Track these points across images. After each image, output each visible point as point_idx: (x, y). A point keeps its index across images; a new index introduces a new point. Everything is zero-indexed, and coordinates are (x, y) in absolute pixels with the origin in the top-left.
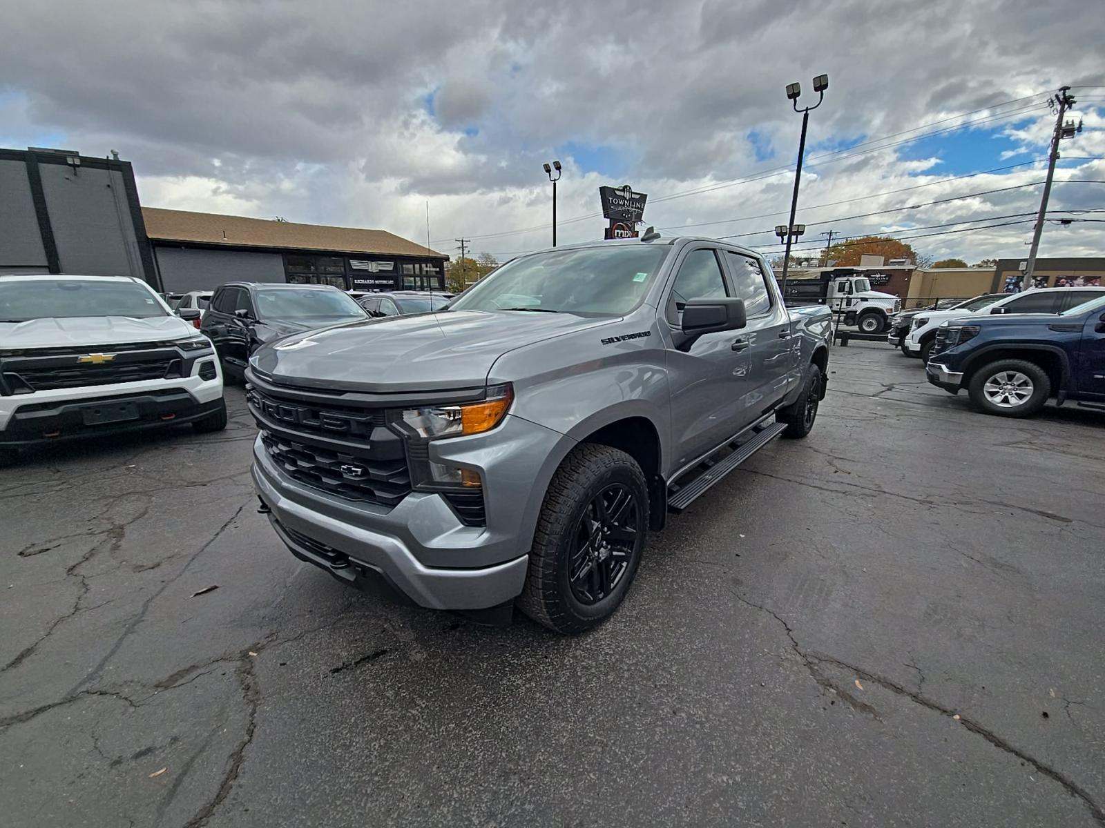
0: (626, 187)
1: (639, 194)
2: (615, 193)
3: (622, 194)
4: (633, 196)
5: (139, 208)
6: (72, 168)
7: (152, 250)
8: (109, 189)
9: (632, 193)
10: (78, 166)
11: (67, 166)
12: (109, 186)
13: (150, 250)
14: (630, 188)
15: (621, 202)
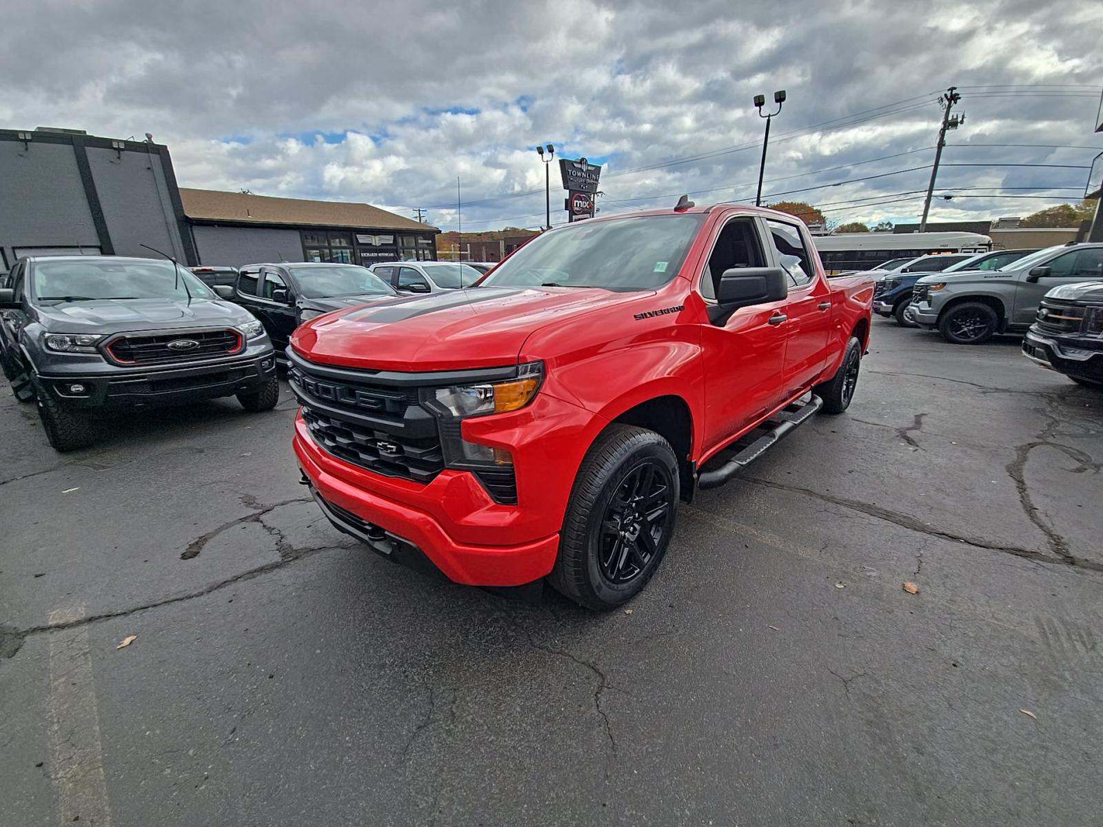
0: (583, 159)
1: (593, 166)
2: (574, 166)
3: (579, 166)
4: (590, 168)
5: (177, 189)
6: (117, 152)
7: (189, 229)
8: (149, 172)
9: (589, 165)
10: (123, 150)
11: (112, 150)
12: (149, 168)
13: (187, 229)
14: (586, 161)
15: (579, 174)
